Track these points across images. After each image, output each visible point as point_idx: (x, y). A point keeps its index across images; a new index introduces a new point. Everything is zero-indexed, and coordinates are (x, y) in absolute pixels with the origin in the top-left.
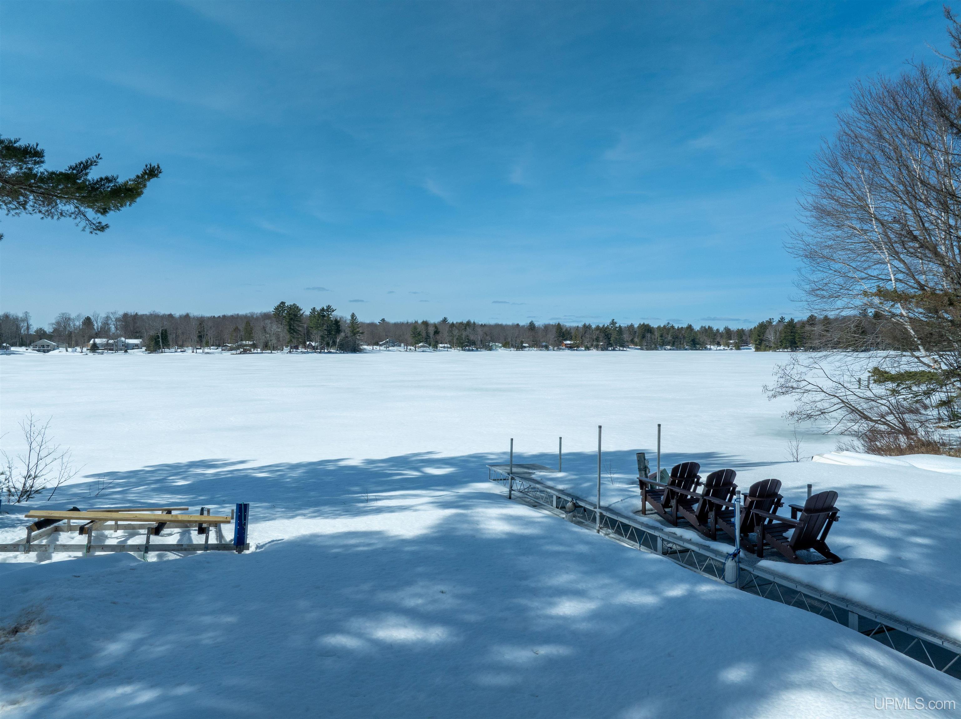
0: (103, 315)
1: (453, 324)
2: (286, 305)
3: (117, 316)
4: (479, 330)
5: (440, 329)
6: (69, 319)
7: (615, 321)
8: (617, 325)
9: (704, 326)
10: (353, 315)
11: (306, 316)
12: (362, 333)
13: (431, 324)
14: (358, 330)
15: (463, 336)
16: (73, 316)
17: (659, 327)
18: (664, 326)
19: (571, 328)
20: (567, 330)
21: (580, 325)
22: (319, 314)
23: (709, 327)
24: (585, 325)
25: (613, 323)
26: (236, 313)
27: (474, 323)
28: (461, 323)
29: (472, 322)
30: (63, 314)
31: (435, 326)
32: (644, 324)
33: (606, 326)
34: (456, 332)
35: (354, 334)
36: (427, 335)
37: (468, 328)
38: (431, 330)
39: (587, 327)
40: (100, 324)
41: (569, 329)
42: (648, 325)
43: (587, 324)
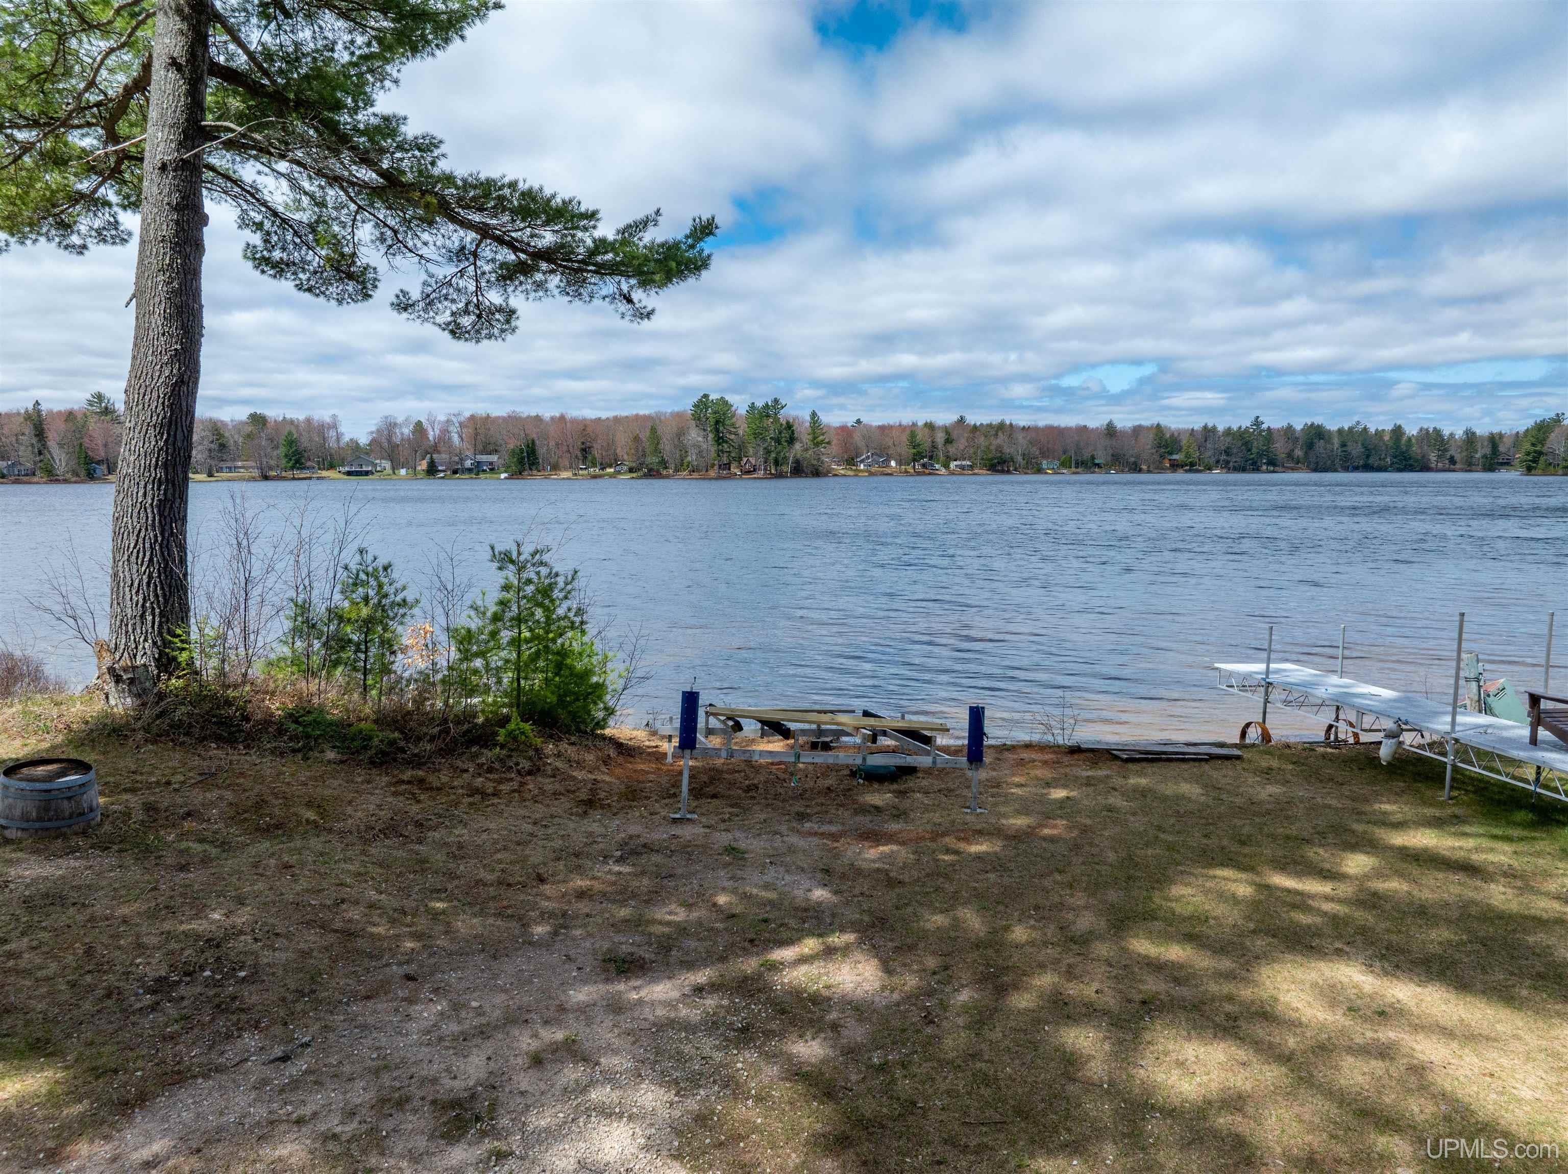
0: (442, 418)
1: (975, 426)
2: (711, 398)
3: (462, 419)
4: (1020, 437)
5: (954, 435)
6: (395, 424)
7: (1261, 419)
8: (1264, 426)
9: (1425, 427)
10: (814, 414)
11: (741, 416)
12: (829, 443)
13: (939, 427)
14: (821, 438)
15: (993, 448)
16: (400, 420)
17: (1340, 431)
18: (1351, 429)
19: (1180, 432)
20: (1172, 435)
21: (1198, 426)
22: (760, 413)
23: (1435, 429)
24: (1205, 427)
25: (1257, 422)
26: (635, 413)
27: (1011, 425)
28: (990, 426)
29: (1008, 423)
30: (386, 417)
31: (947, 430)
32: (1312, 424)
33: (1244, 427)
34: (981, 441)
35: (817, 444)
36: (933, 447)
37: (1000, 433)
38: (940, 437)
39: (1209, 431)
40: (437, 432)
41: (1176, 434)
42: (1319, 427)
43: (1210, 425)
